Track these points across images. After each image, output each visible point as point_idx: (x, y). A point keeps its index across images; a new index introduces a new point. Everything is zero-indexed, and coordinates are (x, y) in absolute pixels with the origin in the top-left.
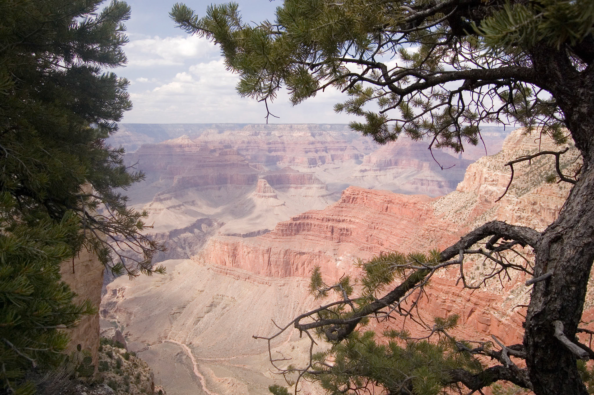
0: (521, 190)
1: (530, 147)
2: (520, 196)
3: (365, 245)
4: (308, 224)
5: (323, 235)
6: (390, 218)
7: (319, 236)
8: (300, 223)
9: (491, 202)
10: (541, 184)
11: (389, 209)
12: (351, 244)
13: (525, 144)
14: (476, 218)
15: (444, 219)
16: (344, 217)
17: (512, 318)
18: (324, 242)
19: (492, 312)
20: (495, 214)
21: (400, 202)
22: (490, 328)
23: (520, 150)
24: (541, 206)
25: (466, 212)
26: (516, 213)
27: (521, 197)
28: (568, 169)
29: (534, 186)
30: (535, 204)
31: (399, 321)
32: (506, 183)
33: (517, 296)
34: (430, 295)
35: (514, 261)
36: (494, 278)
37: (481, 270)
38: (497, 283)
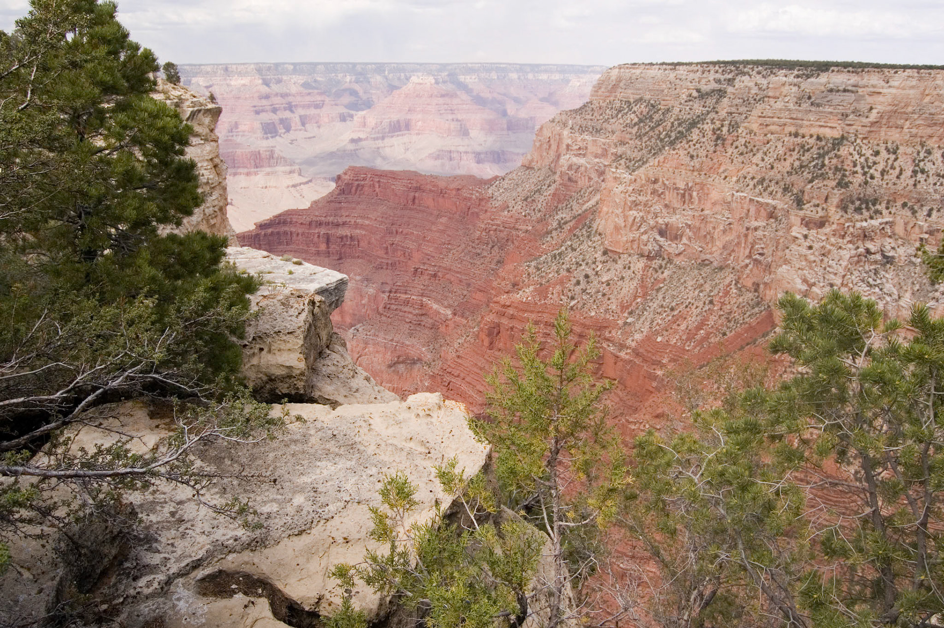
0: (633, 162)
1: (631, 96)
2: (634, 171)
3: (383, 260)
4: (285, 233)
5: (313, 249)
6: (420, 215)
7: (306, 252)
8: (272, 232)
9: (576, 182)
10: (663, 151)
11: (417, 201)
12: (360, 261)
13: (623, 90)
14: (557, 207)
15: (508, 211)
16: (344, 217)
17: (634, 350)
19: (605, 345)
20: (585, 199)
21: (436, 189)
22: (603, 368)
23: (617, 101)
24: (665, 184)
25: (542, 199)
26: (630, 196)
27: (636, 173)
28: (699, 128)
29: (654, 154)
30: (656, 181)
31: (465, 372)
32: (599, 151)
33: (638, 319)
34: (512, 328)
35: (629, 268)
36: (604, 295)
37: (583, 285)
38: (609, 302)
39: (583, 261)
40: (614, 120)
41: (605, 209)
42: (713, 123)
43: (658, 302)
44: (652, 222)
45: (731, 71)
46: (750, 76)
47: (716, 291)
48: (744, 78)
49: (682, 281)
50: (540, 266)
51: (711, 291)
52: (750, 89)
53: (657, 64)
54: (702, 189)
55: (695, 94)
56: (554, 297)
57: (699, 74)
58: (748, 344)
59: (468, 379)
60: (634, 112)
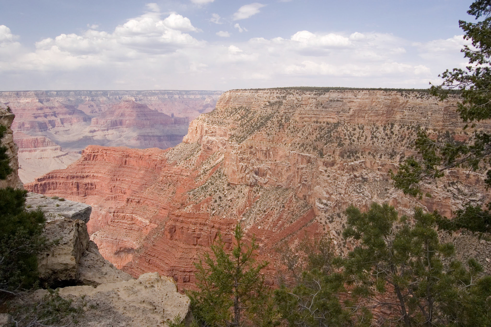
0: (240, 138)
1: (237, 106)
2: (240, 143)
3: (110, 195)
4: (53, 183)
5: (69, 191)
6: (129, 170)
7: (65, 193)
8: (45, 183)
9: (212, 149)
10: (254, 132)
11: (127, 162)
12: (97, 196)
13: (232, 103)
14: (202, 163)
15: (177, 166)
16: (87, 173)
17: (247, 234)
18: (71, 197)
19: (232, 233)
20: (217, 158)
21: (137, 156)
22: (232, 245)
23: (229, 108)
24: (256, 149)
25: (194, 158)
26: (239, 155)
27: (241, 143)
28: (271, 121)
29: (250, 134)
30: (251, 147)
31: (158, 253)
32: (222, 133)
33: (248, 218)
34: (182, 228)
35: (241, 192)
36: (229, 207)
37: (218, 202)
38: (232, 210)
39: (218, 189)
40: (229, 118)
41: (227, 162)
42: (277, 118)
43: (257, 208)
44: (251, 168)
45: (284, 93)
46: (293, 94)
47: (285, 201)
48: (290, 96)
49: (268, 197)
50: (195, 194)
51: (283, 201)
52: (294, 101)
53: (248, 90)
54: (275, 150)
55: (268, 104)
56: (204, 209)
57: (269, 94)
58: (303, 226)
59: (159, 257)
60: (239, 113)
